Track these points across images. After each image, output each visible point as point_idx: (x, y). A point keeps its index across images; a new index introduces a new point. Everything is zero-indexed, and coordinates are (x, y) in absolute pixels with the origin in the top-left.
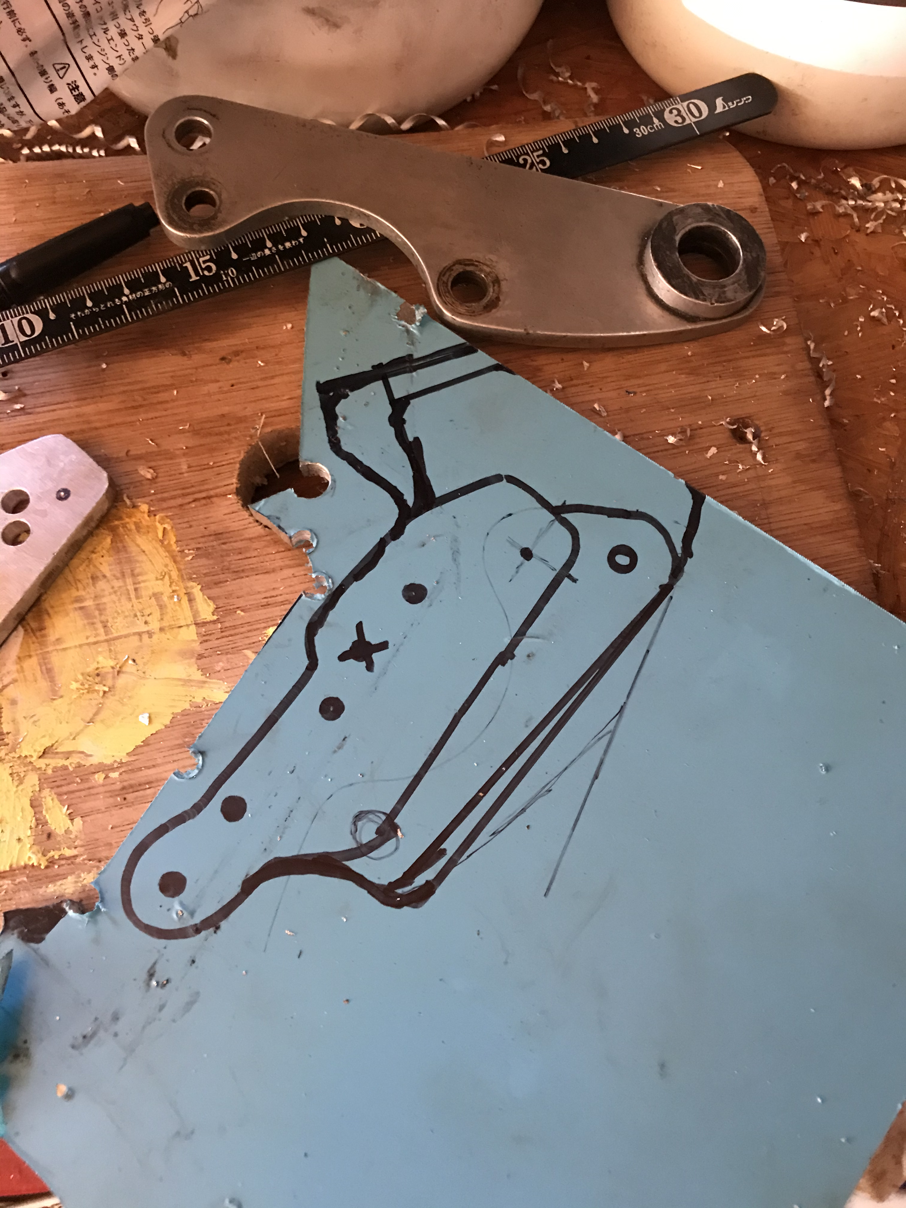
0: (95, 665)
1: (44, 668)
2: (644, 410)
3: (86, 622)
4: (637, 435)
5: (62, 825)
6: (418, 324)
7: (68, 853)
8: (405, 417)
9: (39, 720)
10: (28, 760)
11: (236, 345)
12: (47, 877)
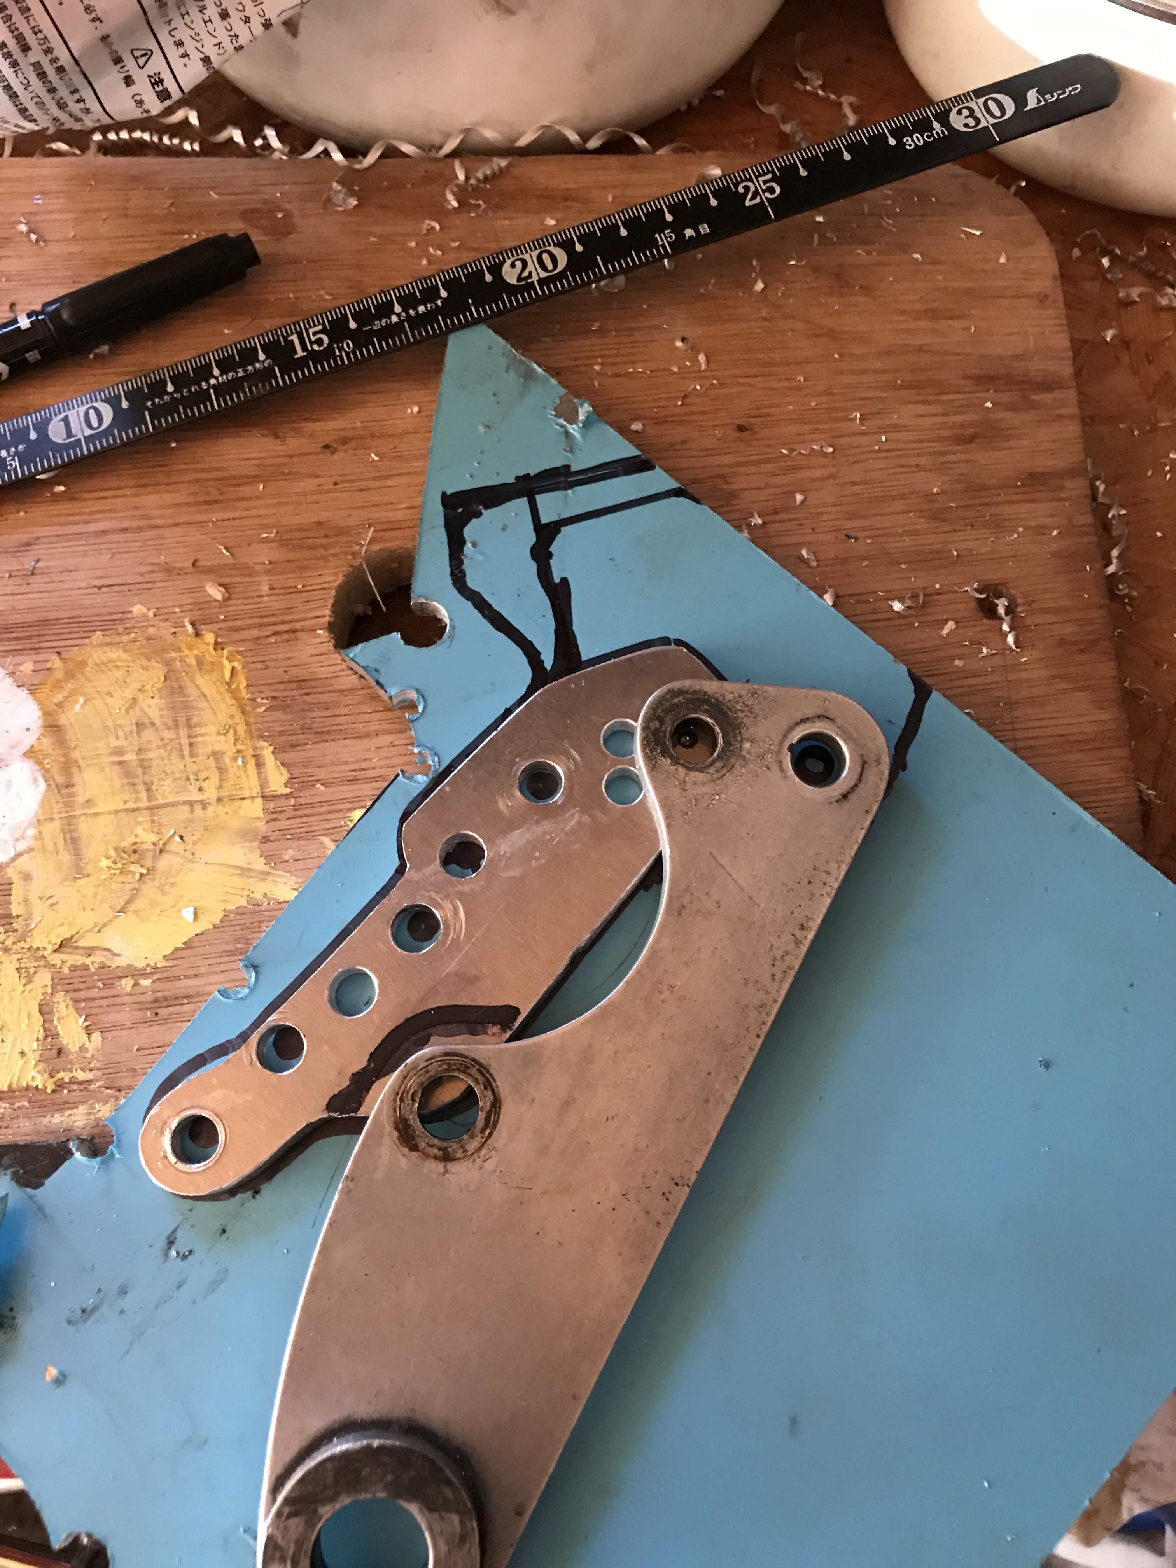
0: (132, 839)
1: (68, 836)
2: (867, 563)
3: (125, 781)
4: (852, 595)
5: (76, 1040)
6: (580, 425)
7: (81, 1076)
8: (552, 549)
9: (57, 903)
10: (41, 953)
11: (344, 429)
12: (53, 1104)
